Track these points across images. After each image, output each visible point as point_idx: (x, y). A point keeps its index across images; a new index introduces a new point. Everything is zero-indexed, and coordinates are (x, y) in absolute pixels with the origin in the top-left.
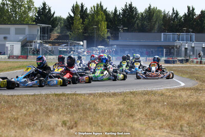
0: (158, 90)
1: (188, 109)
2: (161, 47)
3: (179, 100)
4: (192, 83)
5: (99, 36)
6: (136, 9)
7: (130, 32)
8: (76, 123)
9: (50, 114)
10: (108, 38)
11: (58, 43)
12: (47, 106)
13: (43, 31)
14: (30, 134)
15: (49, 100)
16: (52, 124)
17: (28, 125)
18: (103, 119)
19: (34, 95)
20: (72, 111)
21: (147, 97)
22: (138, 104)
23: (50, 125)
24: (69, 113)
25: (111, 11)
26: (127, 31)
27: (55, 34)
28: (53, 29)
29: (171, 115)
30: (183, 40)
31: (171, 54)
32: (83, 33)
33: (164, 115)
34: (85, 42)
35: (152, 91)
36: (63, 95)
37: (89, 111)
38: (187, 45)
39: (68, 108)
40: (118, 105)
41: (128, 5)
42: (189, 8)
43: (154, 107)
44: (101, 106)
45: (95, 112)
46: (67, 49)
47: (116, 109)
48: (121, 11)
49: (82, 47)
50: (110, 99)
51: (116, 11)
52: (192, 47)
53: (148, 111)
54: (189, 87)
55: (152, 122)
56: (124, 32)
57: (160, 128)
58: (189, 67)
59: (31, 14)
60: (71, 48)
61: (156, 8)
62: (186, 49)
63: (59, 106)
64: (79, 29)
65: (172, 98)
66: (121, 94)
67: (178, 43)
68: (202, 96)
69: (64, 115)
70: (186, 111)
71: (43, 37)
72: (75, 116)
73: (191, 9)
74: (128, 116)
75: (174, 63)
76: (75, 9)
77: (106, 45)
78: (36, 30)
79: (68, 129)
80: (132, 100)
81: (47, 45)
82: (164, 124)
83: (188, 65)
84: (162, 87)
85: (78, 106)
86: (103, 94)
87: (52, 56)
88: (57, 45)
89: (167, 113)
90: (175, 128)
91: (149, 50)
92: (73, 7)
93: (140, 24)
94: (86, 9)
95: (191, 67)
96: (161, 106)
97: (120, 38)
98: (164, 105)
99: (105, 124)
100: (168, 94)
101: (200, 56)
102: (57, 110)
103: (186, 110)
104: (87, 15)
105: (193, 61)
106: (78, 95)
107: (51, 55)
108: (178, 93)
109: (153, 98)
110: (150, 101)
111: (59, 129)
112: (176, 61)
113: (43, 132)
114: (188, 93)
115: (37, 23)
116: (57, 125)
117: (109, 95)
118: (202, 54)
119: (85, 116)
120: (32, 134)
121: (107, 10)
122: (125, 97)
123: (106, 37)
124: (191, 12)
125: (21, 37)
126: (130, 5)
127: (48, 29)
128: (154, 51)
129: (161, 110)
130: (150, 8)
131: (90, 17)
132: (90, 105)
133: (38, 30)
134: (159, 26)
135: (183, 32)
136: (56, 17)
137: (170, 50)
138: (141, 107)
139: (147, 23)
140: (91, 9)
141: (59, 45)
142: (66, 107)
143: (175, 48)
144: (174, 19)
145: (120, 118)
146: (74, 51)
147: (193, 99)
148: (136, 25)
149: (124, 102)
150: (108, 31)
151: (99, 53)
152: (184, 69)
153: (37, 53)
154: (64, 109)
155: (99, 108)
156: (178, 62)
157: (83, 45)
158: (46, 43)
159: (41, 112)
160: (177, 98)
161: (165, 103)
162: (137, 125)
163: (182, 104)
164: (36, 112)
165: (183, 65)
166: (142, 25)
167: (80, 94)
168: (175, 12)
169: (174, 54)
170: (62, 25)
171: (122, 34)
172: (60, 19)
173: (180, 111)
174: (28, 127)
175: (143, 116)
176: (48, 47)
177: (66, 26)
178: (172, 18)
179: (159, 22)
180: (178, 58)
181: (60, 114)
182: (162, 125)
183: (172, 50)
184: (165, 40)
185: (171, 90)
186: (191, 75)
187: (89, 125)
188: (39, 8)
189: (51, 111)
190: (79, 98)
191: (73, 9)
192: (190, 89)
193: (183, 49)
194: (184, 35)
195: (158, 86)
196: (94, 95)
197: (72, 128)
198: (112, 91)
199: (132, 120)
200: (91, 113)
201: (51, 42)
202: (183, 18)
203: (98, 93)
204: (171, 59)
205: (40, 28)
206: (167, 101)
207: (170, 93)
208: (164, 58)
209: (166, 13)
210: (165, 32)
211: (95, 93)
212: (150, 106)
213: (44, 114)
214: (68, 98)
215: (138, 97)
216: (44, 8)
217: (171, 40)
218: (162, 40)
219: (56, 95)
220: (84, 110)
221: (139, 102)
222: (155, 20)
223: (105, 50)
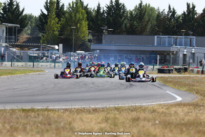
0: (148, 105)
1: (184, 129)
2: (155, 53)
3: (173, 118)
4: (191, 98)
5: (78, 38)
6: (123, 5)
7: (117, 34)
9: (15, 134)
10: (90, 41)
11: (27, 46)
12: (12, 124)
13: (10, 31)
15: (14, 116)
20: (43, 130)
21: (134, 114)
22: (124, 123)
24: (38, 132)
25: (93, 9)
26: (113, 33)
27: (24, 36)
28: (22, 30)
29: (164, 136)
30: (181, 45)
31: (166, 62)
32: (59, 35)
33: (155, 136)
35: (141, 107)
36: (33, 110)
37: (64, 131)
38: (185, 51)
39: (37, 126)
40: (99, 123)
42: (188, 5)
43: (143, 127)
44: (77, 125)
45: (71, 132)
46: (39, 55)
47: (97, 128)
48: (105, 9)
49: (57, 52)
50: (90, 116)
51: (99, 8)
52: (192, 53)
53: (135, 131)
54: (187, 102)
56: (109, 33)
58: (188, 78)
60: (43, 53)
61: (149, 5)
62: (184, 55)
63: (27, 124)
64: (54, 31)
65: (165, 116)
66: (103, 110)
67: (174, 48)
68: (202, 114)
69: (32, 135)
70: (182, 132)
71: (9, 39)
72: (46, 136)
73: (191, 7)
75: (169, 73)
77: (87, 49)
78: (1, 30)
80: (116, 118)
81: (14, 50)
83: (186, 75)
84: (153, 102)
85: (50, 124)
86: (81, 110)
87: (20, 63)
88: (26, 49)
89: (158, 134)
91: (139, 56)
92: (46, 3)
93: (128, 25)
94: (63, 5)
95: (190, 77)
96: (152, 126)
97: (104, 41)
98: (155, 124)
100: (161, 110)
101: (201, 65)
102: (25, 129)
103: (182, 130)
104: (64, 13)
105: (192, 71)
106: (50, 110)
108: (174, 109)
109: (142, 115)
110: (138, 118)
112: (172, 70)
114: (186, 109)
115: (2, 22)
117: (89, 111)
121: (88, 7)
122: (107, 114)
123: (87, 40)
124: (191, 10)
126: (117, 2)
127: (15, 30)
128: (145, 58)
129: (152, 130)
130: (140, 5)
131: (67, 15)
132: (64, 124)
133: (3, 31)
134: (151, 27)
135: (181, 35)
136: (26, 15)
137: (165, 56)
138: (128, 126)
139: (138, 23)
140: (70, 5)
141: (29, 49)
142: (36, 126)
143: (171, 54)
144: (171, 19)
146: (47, 57)
147: (191, 117)
148: (124, 25)
149: (106, 120)
150: (89, 32)
151: (78, 59)
152: (183, 80)
153: (2, 59)
154: (33, 128)
155: (76, 127)
156: (174, 71)
157: (58, 50)
158: (14, 46)
159: (4, 131)
160: (171, 116)
161: (157, 122)
163: (178, 123)
166: (132, 25)
167: (52, 110)
168: (172, 10)
169: (169, 62)
170: (34, 24)
171: (106, 37)
172: (31, 17)
173: (175, 131)
176: (14, 53)
177: (37, 26)
178: (168, 18)
179: (151, 23)
180: (175, 67)
181: (28, 133)
183: (168, 56)
184: (159, 44)
185: (164, 105)
186: (190, 87)
188: (5, 4)
189: (16, 129)
190: (51, 114)
191: (47, 5)
192: (189, 105)
193: (181, 56)
194: (182, 38)
195: (148, 101)
196: (70, 111)
198: (93, 106)
200: (65, 133)
201: (19, 45)
202: (181, 18)
203: (75, 109)
204: (166, 68)
205: (6, 28)
206: (159, 119)
207: (164, 110)
208: (157, 67)
209: (161, 11)
210: (159, 35)
211: (72, 109)
212: (138, 125)
213: (9, 133)
214: (38, 114)
215: (124, 114)
216: (11, 4)
217: (167, 45)
218: (156, 44)
219: (24, 110)
220: (57, 129)
221: (124, 120)
222: (147, 19)
223: (85, 56)
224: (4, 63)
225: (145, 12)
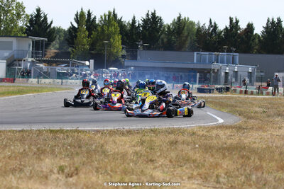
0: (187, 127)
1: (227, 154)
2: (194, 70)
3: (215, 142)
4: (234, 120)
5: (111, 54)
6: (160, 19)
7: (153, 50)
8: (77, 169)
9: (42, 157)
10: (123, 57)
11: (56, 62)
12: (39, 146)
13: (36, 45)
14: (15, 182)
15: (42, 137)
16: (44, 170)
17: (13, 171)
18: (113, 164)
19: (22, 131)
20: (72, 153)
21: (172, 137)
22: (160, 146)
23: (42, 172)
24: (68, 155)
25: (127, 22)
26: (148, 48)
27: (52, 51)
28: (50, 44)
29: (205, 161)
30: (222, 62)
31: (206, 80)
32: (90, 49)
33: (194, 161)
34: (92, 61)
35: (179, 129)
36: (61, 131)
37: (95, 154)
38: (227, 68)
39: (67, 149)
40: (134, 146)
41: (150, 13)
42: (231, 20)
43: (182, 150)
44: (110, 148)
45: (103, 156)
47: (131, 152)
48: (141, 22)
49: (87, 68)
50: (124, 138)
51: (134, 21)
52: (234, 71)
53: (173, 155)
54: (230, 124)
55: (179, 170)
56: (144, 49)
57: (189, 178)
58: (229, 98)
59: (20, 24)
60: (73, 70)
61: (188, 19)
62: (226, 73)
63: (55, 146)
64: (84, 45)
65: (206, 139)
66: (138, 132)
67: (215, 66)
68: (246, 137)
69: (61, 159)
70: (224, 156)
71: (36, 53)
72: (76, 159)
73: (234, 21)
74: (147, 162)
75: (210, 92)
76: (80, 18)
77: (120, 66)
78: (27, 44)
79: (66, 177)
80: (152, 141)
81: (41, 65)
82: (195, 173)
83: (229, 95)
84: (193, 124)
85: (80, 147)
86: (114, 131)
87: (47, 80)
88: (54, 64)
89: (199, 159)
90: (209, 179)
91: (177, 74)
92: (77, 15)
93: (165, 40)
94: (95, 18)
95: (233, 98)
96: (191, 149)
97: (139, 57)
98: (195, 148)
99: (116, 172)
100: (201, 133)
101: (245, 84)
102: (53, 152)
103: (224, 154)
104: (96, 26)
105: (235, 91)
106: (80, 132)
107: (47, 78)
108: (215, 132)
109: (181, 138)
110: (177, 142)
111: (54, 176)
112: (213, 90)
113: (32, 180)
114: (228, 132)
115: (28, 35)
116: (51, 171)
117: (123, 133)
118: (247, 81)
119: (89, 160)
120: (18, 183)
121: (122, 20)
122: (143, 136)
123: (120, 56)
124: (234, 24)
125: (7, 54)
126: (154, 14)
127: (42, 44)
128: (183, 76)
129: (191, 154)
130: (179, 18)
131: (99, 29)
132: (96, 146)
133: (30, 45)
134: (191, 43)
135: (223, 52)
136: (54, 28)
137: (205, 74)
138: (165, 149)
139: (176, 38)
140: (101, 17)
141: (57, 65)
142: (65, 148)
143: (212, 72)
144: (212, 34)
145: (136, 164)
146: (77, 74)
147: (234, 140)
148: (160, 40)
149: (142, 143)
150: (123, 48)
151: (111, 76)
152: (224, 101)
153: (28, 75)
154: (62, 150)
155: (109, 150)
156: (215, 91)
157: (89, 66)
158: (41, 62)
159: (31, 154)
160: (212, 139)
161: (197, 146)
162: (158, 174)
163: (220, 146)
164: (24, 154)
165: (221, 95)
166: (169, 40)
167: (83, 131)
168: (213, 24)
169: (210, 81)
170: (62, 38)
171: (141, 53)
172: (59, 30)
173: (216, 156)
174: (13, 174)
175: (167, 162)
176: (42, 68)
177: (66, 40)
178: (209, 33)
179: (191, 38)
180: (216, 86)
181: (56, 156)
182: (192, 174)
183: (208, 74)
184: (199, 61)
185: (205, 127)
186: (232, 108)
187: (94, 172)
188: (32, 16)
189: (44, 152)
190: (82, 136)
191: (77, 17)
192: (231, 127)
193: (223, 74)
194: (224, 55)
195: (187, 123)
196: (102, 132)
197: (71, 176)
198: (127, 128)
199: (152, 167)
200: (97, 156)
201: (47, 61)
202: (223, 33)
203: (107, 130)
204: (206, 87)
205: (33, 42)
206: (199, 143)
207: (204, 133)
208: (197, 86)
209: (201, 25)
210: (199, 51)
211: (104, 130)
212: (176, 148)
213: (35, 156)
214: (67, 136)
215: (161, 137)
216: (38, 15)
217: (207, 61)
218: (195, 61)
219: (51, 131)
220: (88, 152)
221: (161, 143)
222: (186, 34)
223: (118, 73)
224: (31, 80)
225: (184, 27)
